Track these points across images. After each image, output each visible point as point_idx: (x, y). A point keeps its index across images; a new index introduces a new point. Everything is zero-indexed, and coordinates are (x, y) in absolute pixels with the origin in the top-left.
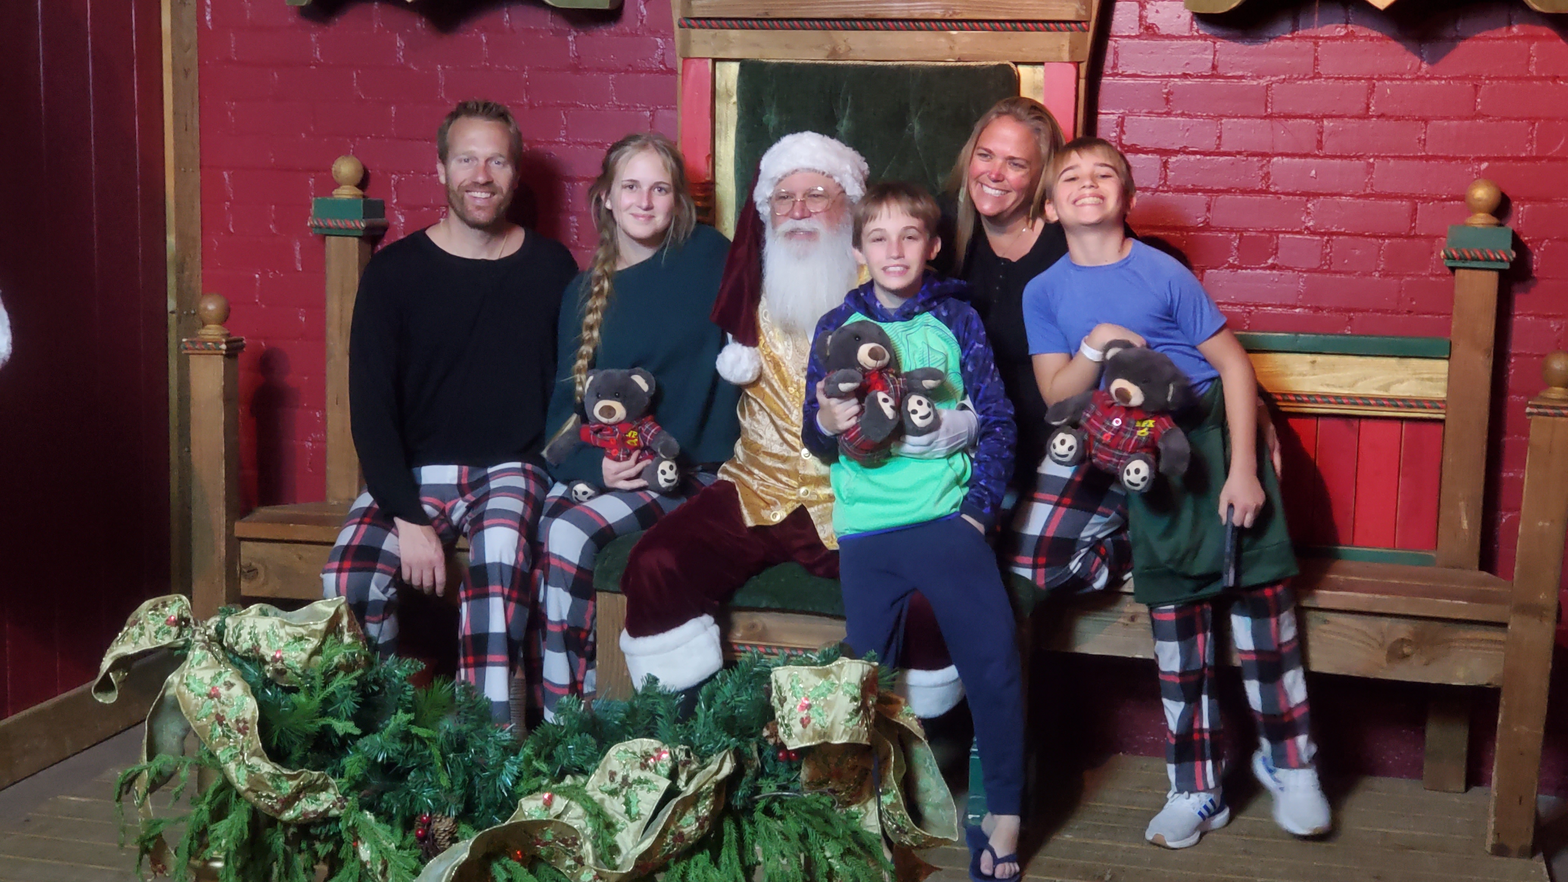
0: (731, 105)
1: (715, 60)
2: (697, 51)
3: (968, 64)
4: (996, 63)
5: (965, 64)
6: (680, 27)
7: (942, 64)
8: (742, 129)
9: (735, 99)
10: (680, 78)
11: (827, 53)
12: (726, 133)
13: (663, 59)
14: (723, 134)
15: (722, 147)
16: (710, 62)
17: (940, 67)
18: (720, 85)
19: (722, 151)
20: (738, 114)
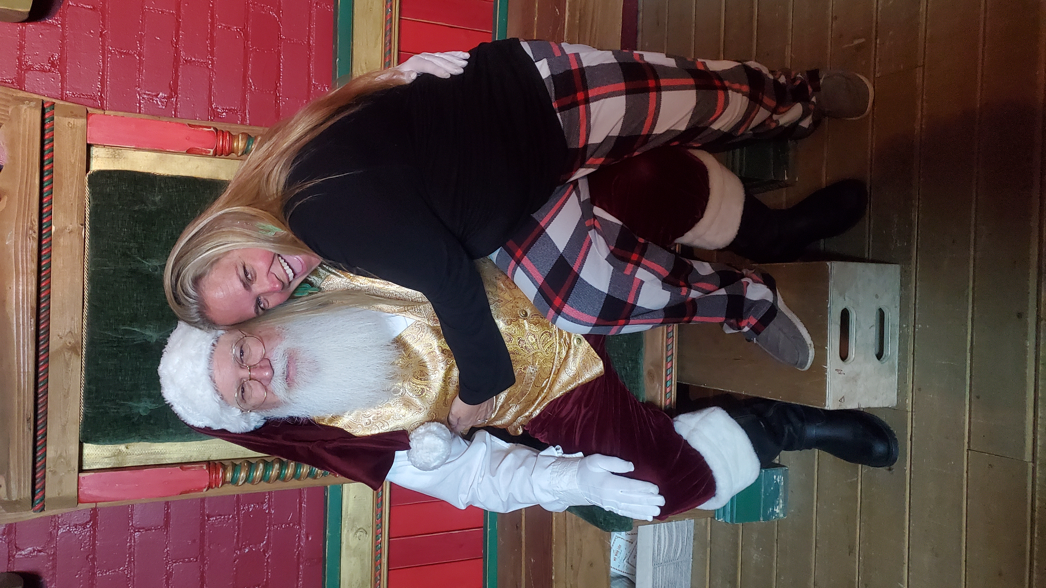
0: (129, 451)
1: (81, 470)
2: (70, 490)
3: (87, 216)
4: (87, 189)
5: (87, 219)
6: (43, 510)
7: (87, 241)
8: (155, 437)
9: (122, 447)
10: (99, 505)
11: (74, 356)
12: (158, 453)
13: (80, 525)
14: (158, 456)
15: (172, 456)
16: (82, 475)
17: (91, 242)
18: (107, 464)
19: (176, 456)
20: (139, 441)
